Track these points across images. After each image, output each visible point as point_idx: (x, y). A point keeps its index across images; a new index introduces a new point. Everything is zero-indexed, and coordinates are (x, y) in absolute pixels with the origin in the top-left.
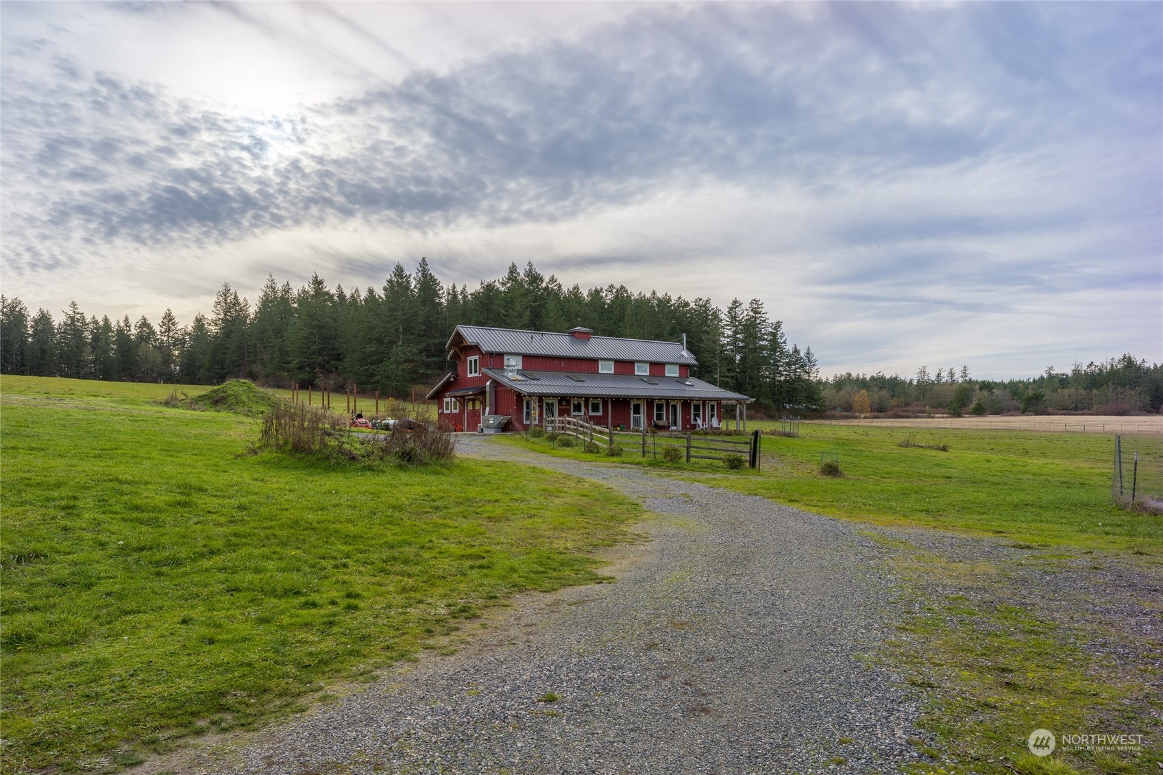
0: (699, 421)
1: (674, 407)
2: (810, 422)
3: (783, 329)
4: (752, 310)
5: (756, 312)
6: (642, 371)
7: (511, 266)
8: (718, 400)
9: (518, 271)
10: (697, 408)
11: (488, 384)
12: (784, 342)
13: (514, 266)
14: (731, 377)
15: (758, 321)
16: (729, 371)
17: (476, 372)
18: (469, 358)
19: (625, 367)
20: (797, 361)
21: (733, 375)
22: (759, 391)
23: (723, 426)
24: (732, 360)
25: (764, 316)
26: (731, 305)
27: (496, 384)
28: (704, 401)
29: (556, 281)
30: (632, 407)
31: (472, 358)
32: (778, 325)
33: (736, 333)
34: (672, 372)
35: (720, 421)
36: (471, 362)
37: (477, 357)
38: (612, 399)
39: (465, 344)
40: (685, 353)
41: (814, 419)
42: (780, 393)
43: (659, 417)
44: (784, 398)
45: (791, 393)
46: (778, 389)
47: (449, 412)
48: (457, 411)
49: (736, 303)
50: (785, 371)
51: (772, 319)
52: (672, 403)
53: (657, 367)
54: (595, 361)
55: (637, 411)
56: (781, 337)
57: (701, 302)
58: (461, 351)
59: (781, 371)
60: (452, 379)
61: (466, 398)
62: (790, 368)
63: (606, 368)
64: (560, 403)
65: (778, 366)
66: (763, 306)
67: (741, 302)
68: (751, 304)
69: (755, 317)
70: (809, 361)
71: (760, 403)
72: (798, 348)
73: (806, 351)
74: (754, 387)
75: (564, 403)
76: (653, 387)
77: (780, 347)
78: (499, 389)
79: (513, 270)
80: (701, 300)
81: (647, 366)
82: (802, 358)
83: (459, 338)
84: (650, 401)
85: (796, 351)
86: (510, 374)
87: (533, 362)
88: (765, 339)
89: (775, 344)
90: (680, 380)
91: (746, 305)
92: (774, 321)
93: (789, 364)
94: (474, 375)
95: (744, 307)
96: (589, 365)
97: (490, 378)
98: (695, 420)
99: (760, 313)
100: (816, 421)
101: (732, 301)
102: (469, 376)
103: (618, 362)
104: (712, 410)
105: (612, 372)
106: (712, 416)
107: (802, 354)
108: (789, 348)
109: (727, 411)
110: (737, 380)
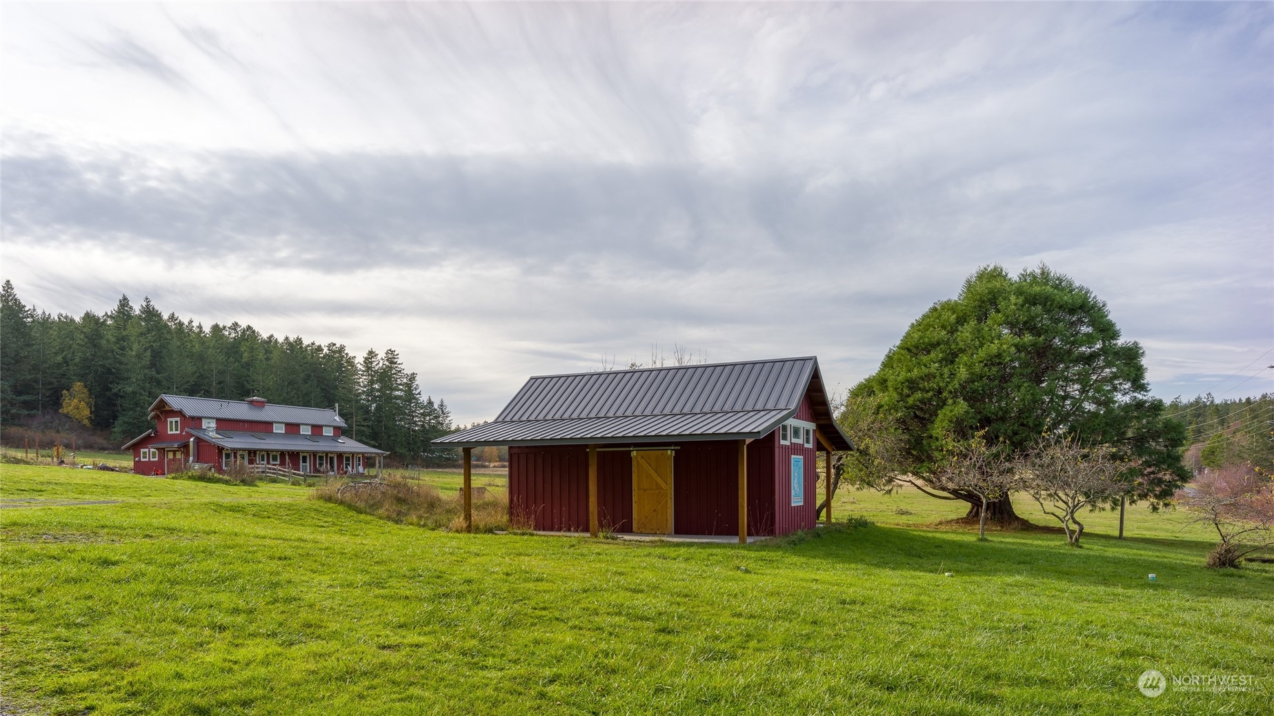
0: (350, 469)
1: (332, 459)
2: (441, 470)
3: (418, 380)
4: (388, 360)
5: (392, 363)
6: (306, 431)
7: (121, 298)
8: (363, 454)
9: (130, 304)
10: (348, 459)
11: (192, 439)
12: (419, 394)
13: (125, 299)
14: (367, 426)
15: (394, 371)
16: (365, 420)
17: (177, 430)
18: (169, 420)
19: (292, 428)
20: (431, 412)
21: (368, 424)
22: (394, 440)
23: (366, 472)
24: (367, 411)
25: (399, 366)
26: (366, 356)
27: (199, 441)
28: (353, 454)
29: (177, 319)
30: (301, 458)
31: (174, 420)
32: (412, 377)
33: (372, 382)
34: (328, 432)
35: (364, 469)
36: (171, 422)
37: (178, 419)
38: (289, 453)
39: (167, 408)
40: (337, 418)
41: (446, 468)
42: (415, 442)
43: (321, 465)
44: (419, 448)
45: (426, 443)
46: (413, 438)
47: (147, 460)
48: (157, 459)
49: (371, 354)
50: (419, 421)
51: (408, 371)
52: (330, 455)
53: (317, 429)
54: (269, 424)
55: (304, 461)
56: (416, 389)
57: (334, 347)
58: (161, 413)
59: (416, 421)
60: (153, 435)
61: (166, 449)
62: (424, 419)
63: (279, 429)
64: (249, 455)
65: (413, 417)
66: (398, 356)
67: (377, 352)
68: (386, 354)
69: (391, 367)
70: (443, 413)
71: (396, 452)
72: (432, 400)
73: (439, 403)
74: (389, 436)
75: (252, 455)
76: (316, 444)
77: (415, 398)
78: (201, 444)
79: (124, 302)
80: (334, 345)
81: (310, 428)
82: (436, 410)
83: (163, 403)
84: (314, 454)
85: (430, 403)
86: (211, 433)
87: (225, 424)
88: (401, 390)
89: (410, 396)
90: (334, 438)
91: (381, 354)
92: (409, 373)
93: (423, 415)
94: (174, 432)
95: (379, 357)
96: (264, 427)
97: (194, 436)
98: (347, 467)
99: (395, 363)
100: (447, 470)
101: (367, 352)
102: (169, 432)
103: (287, 425)
104: (359, 461)
105: (283, 432)
106: (359, 465)
107: (436, 406)
108: (424, 399)
109: (369, 462)
110: (373, 429)
